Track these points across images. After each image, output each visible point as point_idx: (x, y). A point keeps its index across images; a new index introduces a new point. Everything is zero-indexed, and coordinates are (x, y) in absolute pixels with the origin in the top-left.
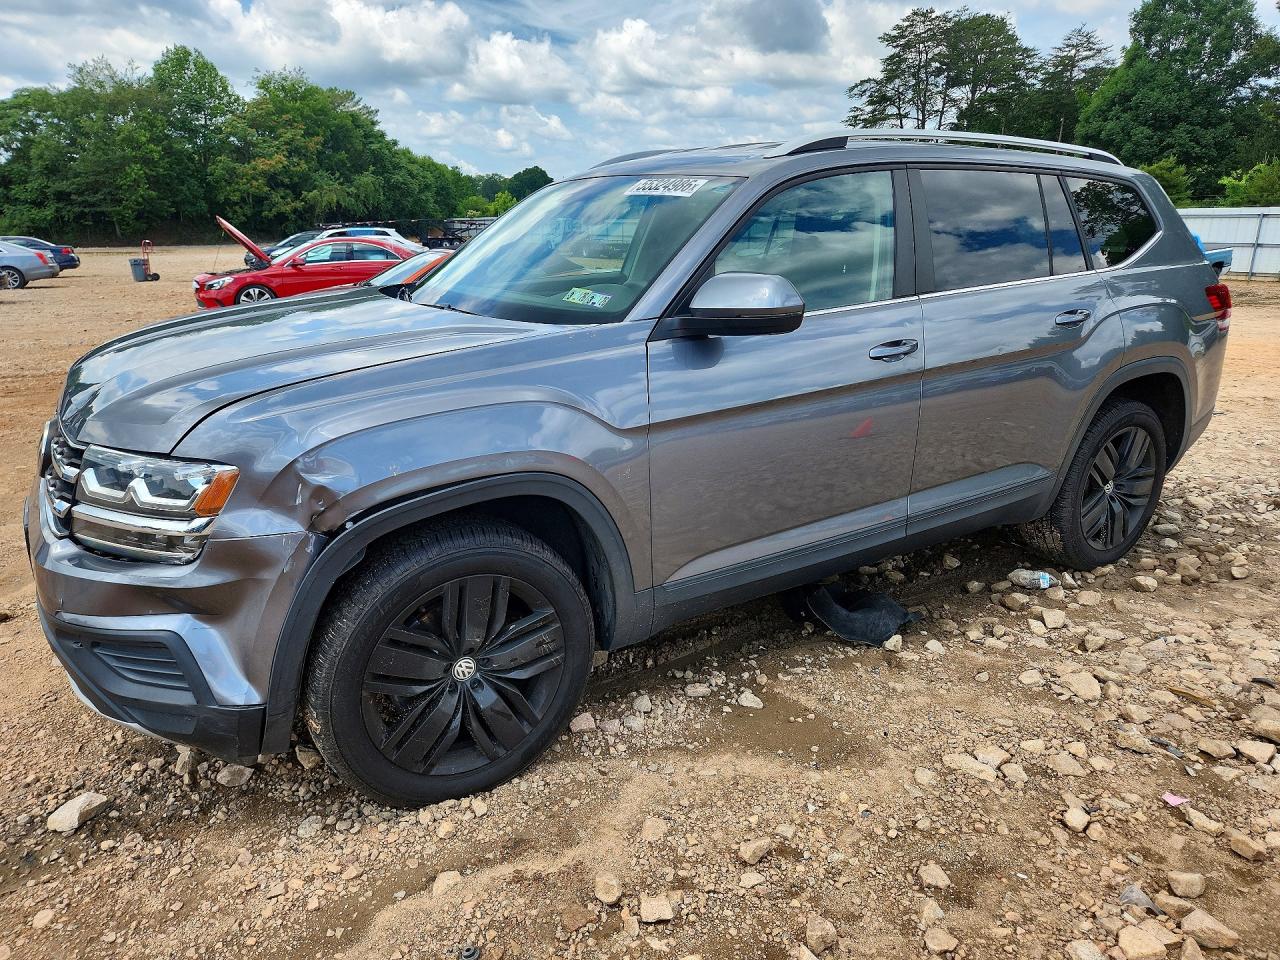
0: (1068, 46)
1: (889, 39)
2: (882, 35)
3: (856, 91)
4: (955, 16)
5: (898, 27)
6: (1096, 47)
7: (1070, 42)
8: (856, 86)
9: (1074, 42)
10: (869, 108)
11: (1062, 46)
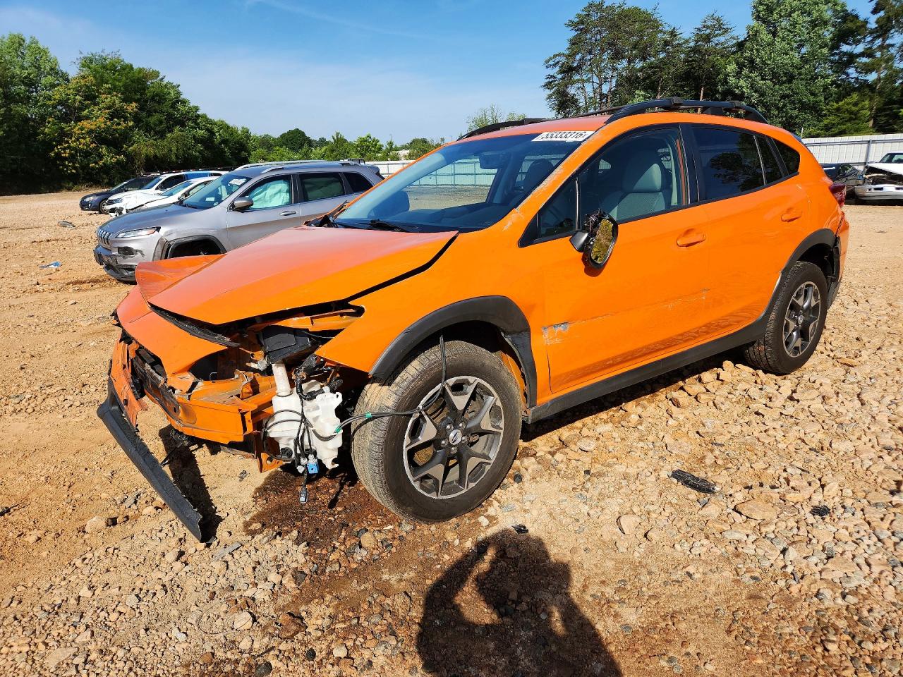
0: (704, 27)
1: (572, 24)
2: (567, 22)
3: (551, 63)
4: (619, 7)
5: (579, 16)
6: (725, 27)
7: (706, 24)
8: (550, 59)
9: (709, 23)
10: (560, 76)
11: (700, 26)
